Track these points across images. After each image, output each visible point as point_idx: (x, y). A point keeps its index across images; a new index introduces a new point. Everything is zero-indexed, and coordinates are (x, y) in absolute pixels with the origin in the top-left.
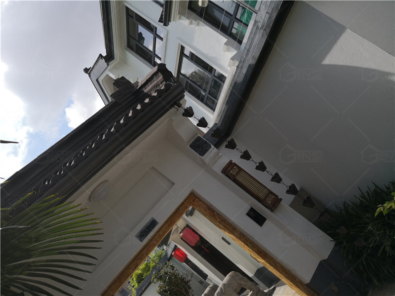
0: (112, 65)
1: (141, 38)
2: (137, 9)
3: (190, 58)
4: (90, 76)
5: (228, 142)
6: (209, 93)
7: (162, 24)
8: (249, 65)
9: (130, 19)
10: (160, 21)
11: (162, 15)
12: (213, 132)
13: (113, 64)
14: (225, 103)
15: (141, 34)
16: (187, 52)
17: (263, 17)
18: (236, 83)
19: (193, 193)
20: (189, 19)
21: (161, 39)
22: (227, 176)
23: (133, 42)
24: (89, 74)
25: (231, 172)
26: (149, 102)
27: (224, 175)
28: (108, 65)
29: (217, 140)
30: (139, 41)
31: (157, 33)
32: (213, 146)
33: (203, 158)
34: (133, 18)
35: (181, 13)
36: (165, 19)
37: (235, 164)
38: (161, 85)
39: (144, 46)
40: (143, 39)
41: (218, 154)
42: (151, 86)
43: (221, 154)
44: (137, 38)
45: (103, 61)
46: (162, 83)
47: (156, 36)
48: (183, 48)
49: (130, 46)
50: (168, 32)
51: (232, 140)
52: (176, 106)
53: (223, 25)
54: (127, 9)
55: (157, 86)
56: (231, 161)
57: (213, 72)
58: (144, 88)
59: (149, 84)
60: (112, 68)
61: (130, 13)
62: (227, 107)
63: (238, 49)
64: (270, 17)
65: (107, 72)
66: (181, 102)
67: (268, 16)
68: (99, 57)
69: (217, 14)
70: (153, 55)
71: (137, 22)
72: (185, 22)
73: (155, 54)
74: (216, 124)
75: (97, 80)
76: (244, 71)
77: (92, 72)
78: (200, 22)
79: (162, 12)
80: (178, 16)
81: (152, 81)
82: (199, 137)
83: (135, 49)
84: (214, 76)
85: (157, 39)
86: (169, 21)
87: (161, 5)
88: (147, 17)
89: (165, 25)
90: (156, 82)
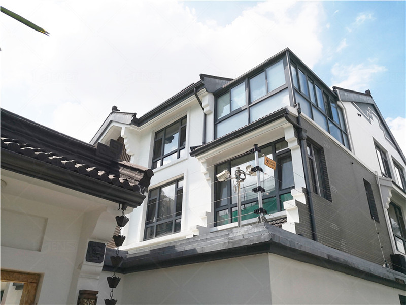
0: (132, 128)
1: (170, 140)
2: (189, 125)
3: (178, 189)
4: (111, 114)
5: (115, 277)
6: (157, 225)
7: (190, 151)
8: (195, 249)
9: (179, 124)
10: (192, 148)
11: (197, 147)
12: (115, 256)
13: (134, 127)
14: (152, 249)
15: (173, 138)
16: (180, 184)
17: (238, 234)
18: (174, 246)
19: (40, 277)
20: (207, 170)
21: (179, 157)
22: (79, 299)
23: (162, 135)
24: (113, 112)
25: (85, 301)
26: (110, 180)
27: (78, 295)
28: (130, 124)
29: (111, 264)
30: (165, 139)
31: (181, 151)
32: (102, 264)
33: (84, 263)
34: (181, 125)
35: (208, 162)
36: (195, 152)
37: (96, 299)
38: (133, 181)
39: (164, 146)
40: (170, 142)
41: (98, 274)
42: (127, 173)
43: (99, 277)
44: (167, 137)
45: (131, 118)
46: (136, 181)
47: (178, 151)
48: (182, 179)
49: (157, 134)
50: (187, 159)
51: (119, 280)
52: (121, 205)
53: (219, 203)
54: (185, 117)
55: (130, 177)
56: (97, 292)
57: (178, 217)
58: (122, 168)
59: (129, 170)
60: (130, 129)
61: (183, 121)
62: (149, 253)
63: (209, 227)
64: (241, 241)
65: (123, 127)
66: (128, 208)
67: (241, 238)
68: (132, 114)
69: (225, 191)
70: (161, 157)
71: (180, 129)
72: (203, 169)
73: (163, 158)
74: (126, 252)
75: (111, 122)
76: (188, 247)
77: (116, 114)
78: (211, 181)
79: (199, 146)
80: (203, 160)
81: (133, 171)
82: (104, 245)
83: (157, 140)
84: (175, 220)
85: (177, 153)
86: (196, 155)
87: (204, 143)
88: (189, 136)
89: (191, 154)
90: (133, 175)
